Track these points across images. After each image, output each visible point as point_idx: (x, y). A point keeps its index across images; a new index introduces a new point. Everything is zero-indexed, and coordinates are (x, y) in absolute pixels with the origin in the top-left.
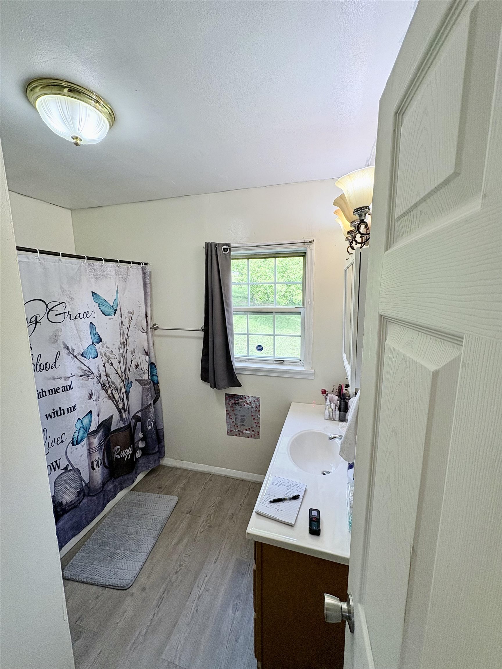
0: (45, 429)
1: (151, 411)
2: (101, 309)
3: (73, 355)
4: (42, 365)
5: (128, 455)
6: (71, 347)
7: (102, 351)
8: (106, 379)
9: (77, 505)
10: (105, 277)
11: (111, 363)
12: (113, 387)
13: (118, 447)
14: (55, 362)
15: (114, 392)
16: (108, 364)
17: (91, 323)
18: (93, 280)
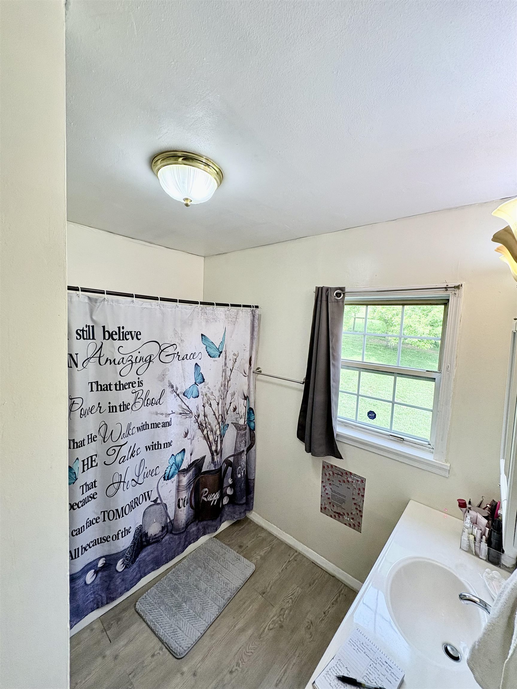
0: (143, 460)
1: (242, 459)
2: (208, 351)
3: (176, 393)
4: (149, 400)
5: (215, 501)
6: (176, 385)
7: (204, 392)
8: (204, 420)
9: (160, 540)
10: (215, 321)
11: (210, 404)
12: (209, 428)
13: (206, 489)
14: (160, 399)
15: (209, 432)
16: (207, 404)
17: (196, 364)
18: (204, 323)
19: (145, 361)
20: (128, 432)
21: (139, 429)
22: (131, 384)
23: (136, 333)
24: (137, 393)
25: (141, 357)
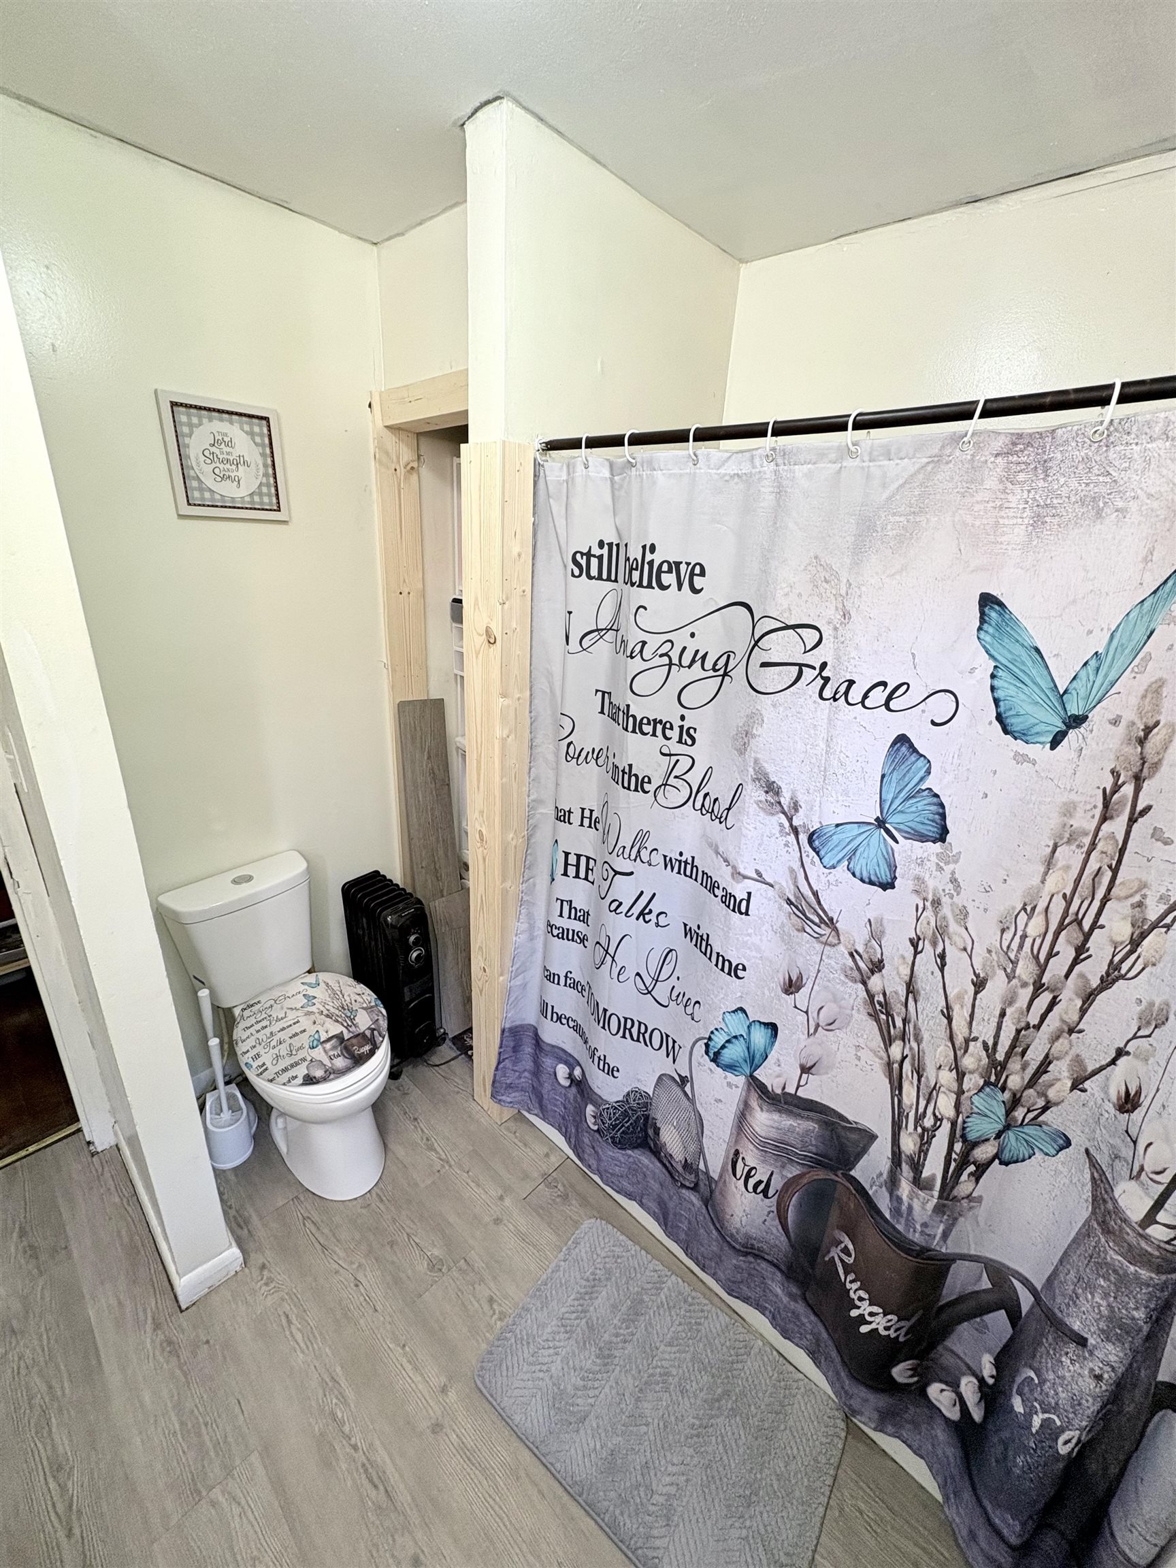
0: (673, 953)
3: (790, 820)
4: (708, 797)
5: (863, 1319)
6: (793, 792)
7: (927, 882)
8: (903, 999)
9: (679, 1182)
10: (1093, 513)
11: (942, 956)
13: (850, 1246)
14: (729, 809)
15: (907, 1067)
16: (928, 947)
17: (903, 740)
19: (714, 670)
20: (639, 852)
21: (668, 862)
22: (659, 727)
23: (690, 567)
24: (674, 759)
25: (697, 652)
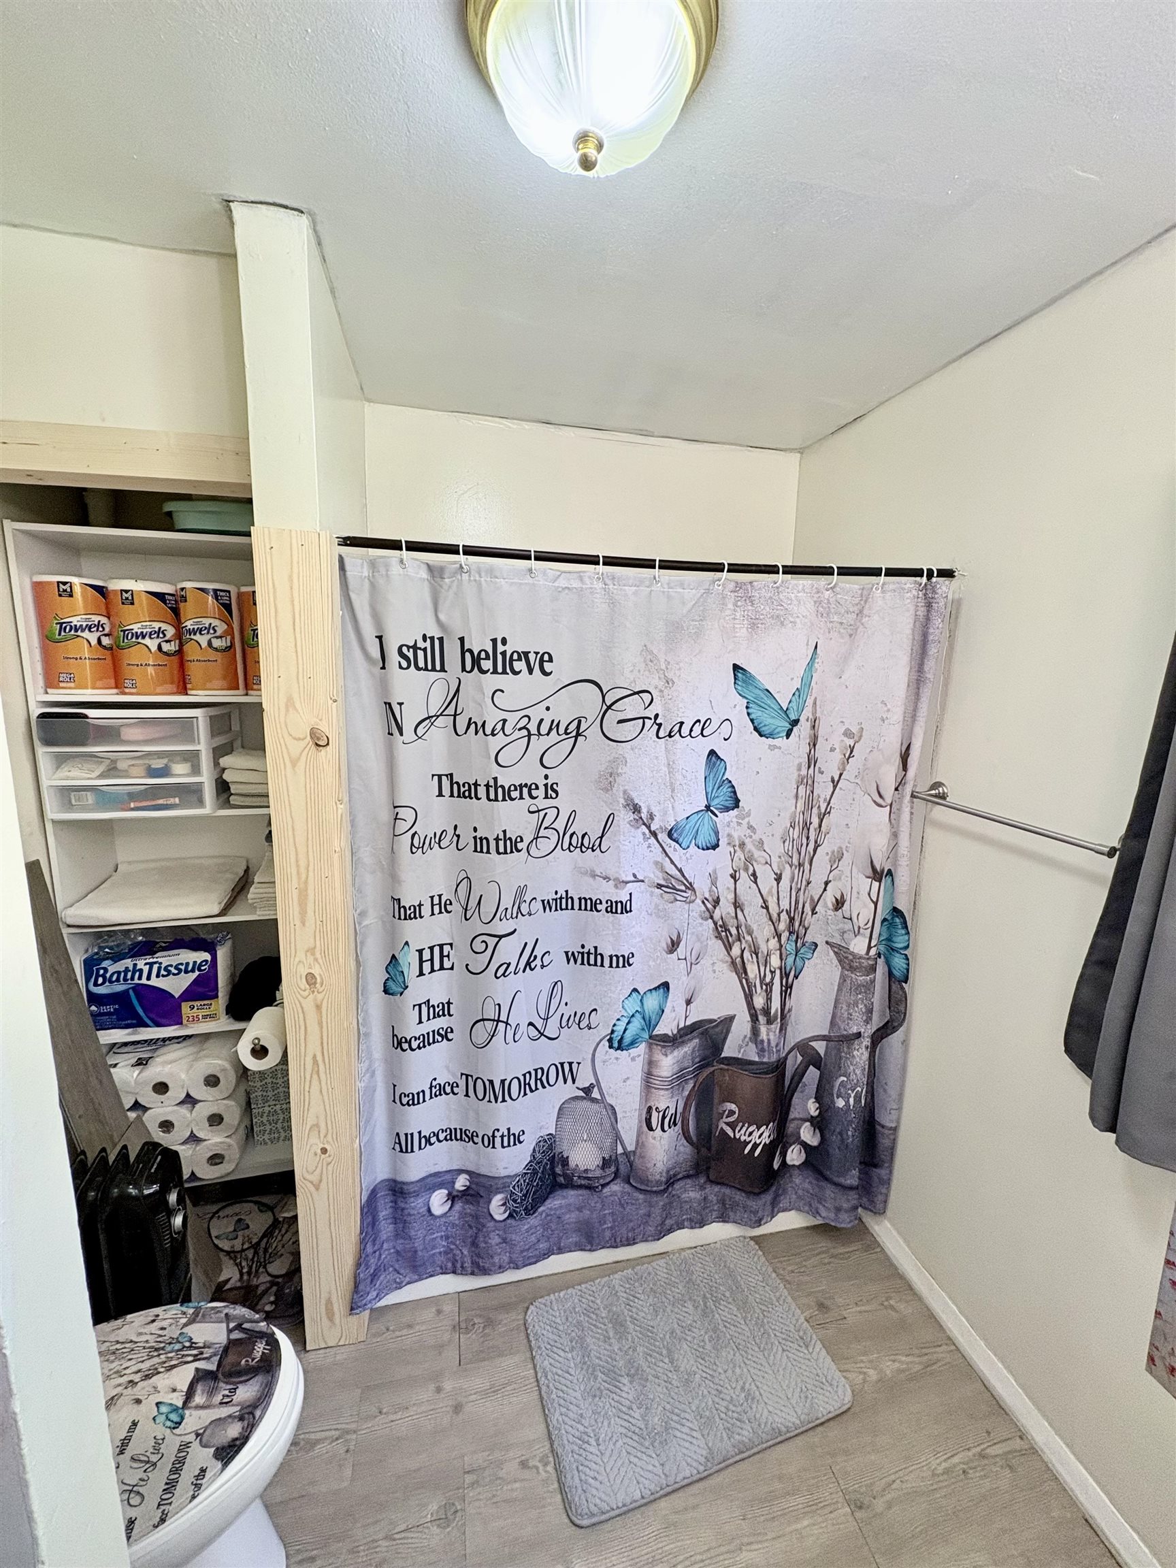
0: (559, 983)
1: (853, 1056)
2: (753, 716)
3: (649, 827)
4: (575, 835)
5: (756, 1146)
6: (649, 807)
7: (735, 835)
8: (734, 915)
9: (597, 1187)
10: (779, 623)
11: (754, 875)
12: (746, 942)
13: (733, 1107)
14: (601, 837)
15: (747, 955)
16: (743, 874)
17: (712, 753)
18: (743, 632)
19: (566, 733)
20: (519, 908)
21: (546, 905)
22: (525, 790)
23: (539, 656)
24: (542, 813)
25: (553, 721)
